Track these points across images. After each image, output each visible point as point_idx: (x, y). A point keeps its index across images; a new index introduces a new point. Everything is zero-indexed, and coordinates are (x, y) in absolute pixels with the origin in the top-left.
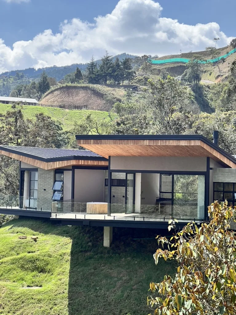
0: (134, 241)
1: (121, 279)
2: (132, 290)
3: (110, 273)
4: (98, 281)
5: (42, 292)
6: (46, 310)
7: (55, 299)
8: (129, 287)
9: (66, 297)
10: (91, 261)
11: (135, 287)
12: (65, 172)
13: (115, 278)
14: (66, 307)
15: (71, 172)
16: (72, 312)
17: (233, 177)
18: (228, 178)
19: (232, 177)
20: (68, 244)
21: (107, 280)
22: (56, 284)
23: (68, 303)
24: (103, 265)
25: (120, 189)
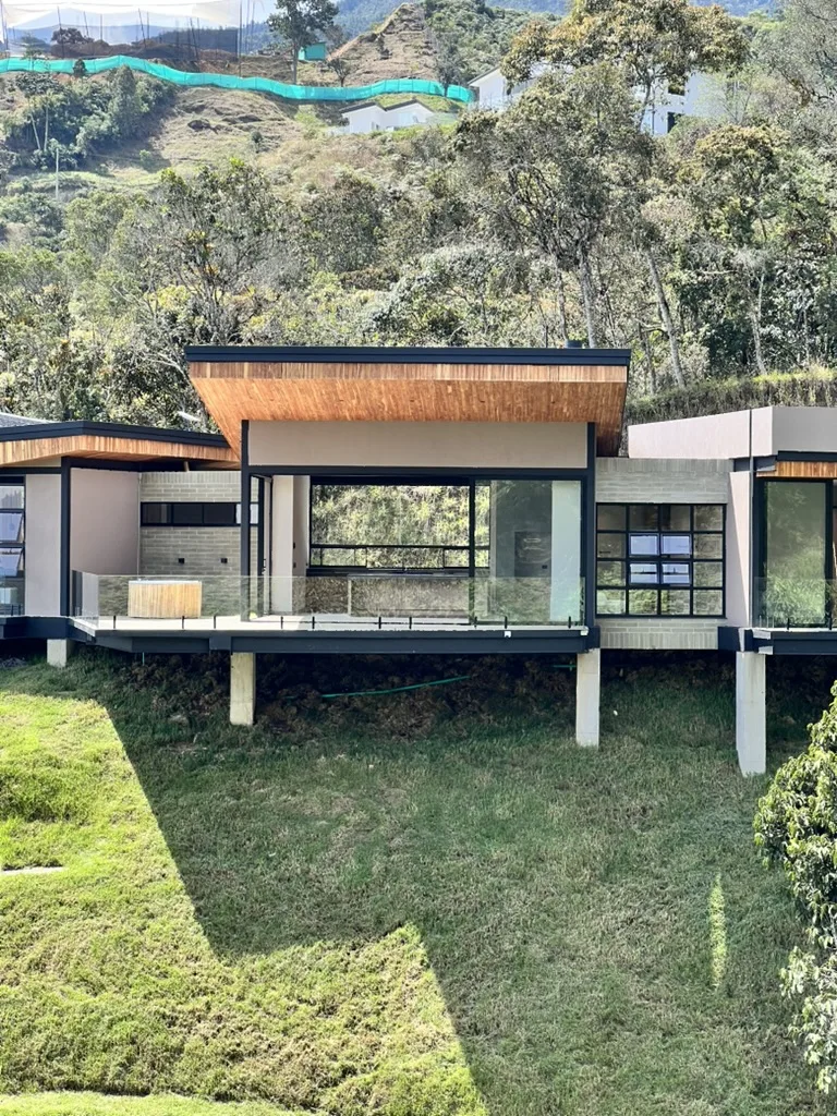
0: (329, 702)
1: (339, 821)
2: (389, 852)
3: (295, 806)
4: (265, 833)
5: (87, 879)
6: (128, 934)
7: (142, 897)
8: (376, 844)
9: (178, 889)
10: (211, 772)
11: (397, 841)
12: (29, 478)
13: (318, 819)
14: (191, 919)
15: (58, 477)
16: (217, 933)
17: (659, 485)
18: (642, 490)
19: (656, 485)
20: (96, 721)
21: (292, 827)
22: (124, 852)
23: (193, 908)
24: (256, 781)
25: (206, 535)
